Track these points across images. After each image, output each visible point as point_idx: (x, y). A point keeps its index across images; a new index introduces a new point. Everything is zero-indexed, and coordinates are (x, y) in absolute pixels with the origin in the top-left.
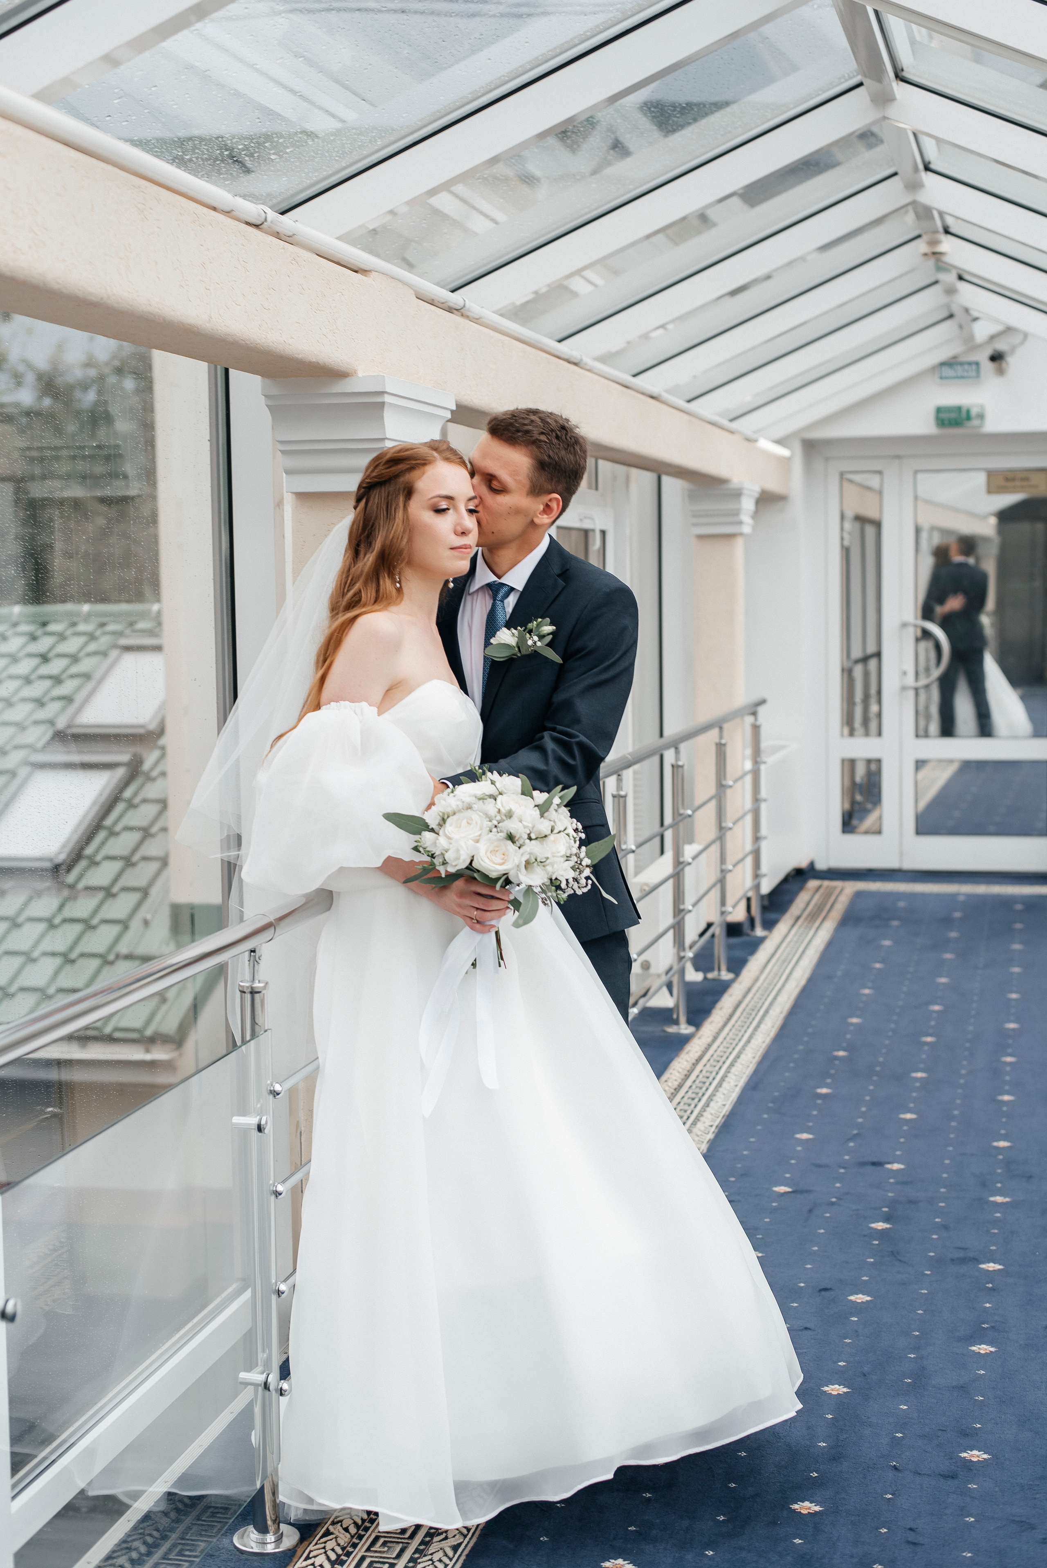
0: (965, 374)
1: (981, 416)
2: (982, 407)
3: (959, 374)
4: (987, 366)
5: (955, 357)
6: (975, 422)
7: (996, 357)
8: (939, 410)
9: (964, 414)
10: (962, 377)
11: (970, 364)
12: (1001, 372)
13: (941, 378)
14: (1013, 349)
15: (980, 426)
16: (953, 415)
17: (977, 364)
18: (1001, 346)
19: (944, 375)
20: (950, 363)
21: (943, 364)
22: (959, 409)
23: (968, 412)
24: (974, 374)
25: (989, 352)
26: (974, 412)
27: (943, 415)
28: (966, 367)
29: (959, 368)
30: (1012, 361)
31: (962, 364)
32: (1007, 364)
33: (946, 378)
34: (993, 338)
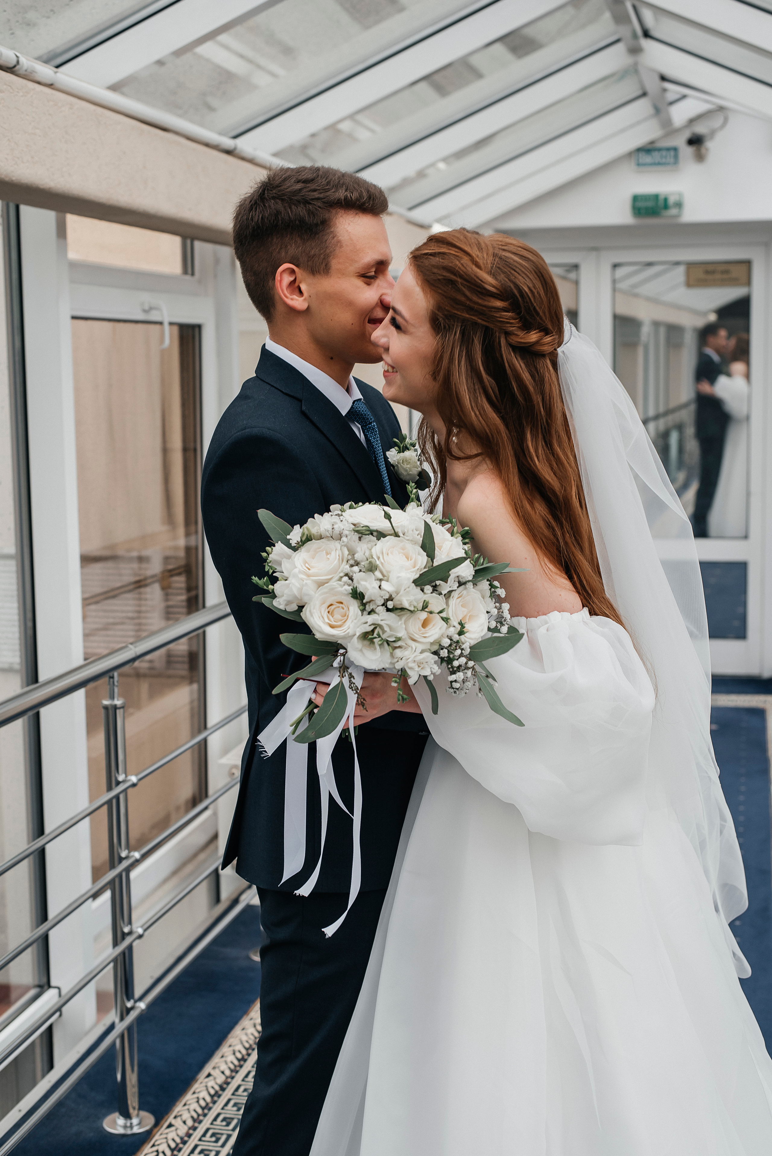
0: (664, 160)
1: (679, 205)
2: (680, 195)
3: (657, 161)
4: (687, 151)
5: (652, 142)
6: (673, 211)
7: (695, 141)
8: (636, 199)
9: (661, 203)
10: (659, 164)
11: (668, 149)
12: (700, 157)
13: (638, 165)
14: (713, 133)
15: (678, 216)
16: (650, 204)
17: (675, 149)
18: (700, 129)
19: (641, 161)
20: (647, 149)
21: (639, 150)
22: (656, 197)
23: (666, 200)
24: (672, 160)
25: (687, 135)
26: (672, 200)
27: (640, 204)
28: (664, 153)
29: (656, 154)
30: (711, 146)
31: (659, 150)
32: (707, 150)
33: (644, 165)
34: (692, 121)
